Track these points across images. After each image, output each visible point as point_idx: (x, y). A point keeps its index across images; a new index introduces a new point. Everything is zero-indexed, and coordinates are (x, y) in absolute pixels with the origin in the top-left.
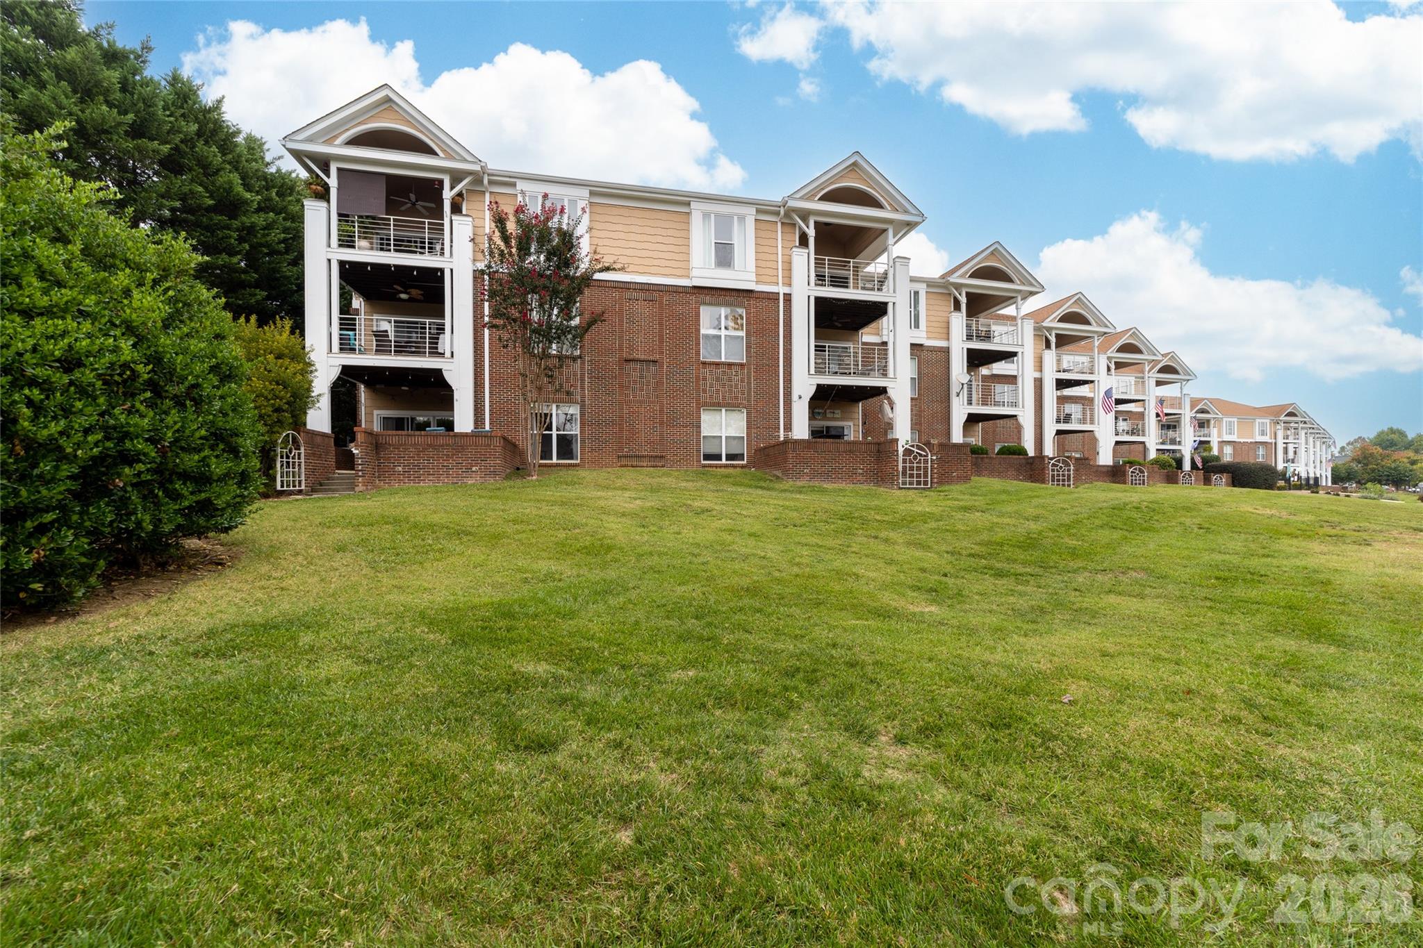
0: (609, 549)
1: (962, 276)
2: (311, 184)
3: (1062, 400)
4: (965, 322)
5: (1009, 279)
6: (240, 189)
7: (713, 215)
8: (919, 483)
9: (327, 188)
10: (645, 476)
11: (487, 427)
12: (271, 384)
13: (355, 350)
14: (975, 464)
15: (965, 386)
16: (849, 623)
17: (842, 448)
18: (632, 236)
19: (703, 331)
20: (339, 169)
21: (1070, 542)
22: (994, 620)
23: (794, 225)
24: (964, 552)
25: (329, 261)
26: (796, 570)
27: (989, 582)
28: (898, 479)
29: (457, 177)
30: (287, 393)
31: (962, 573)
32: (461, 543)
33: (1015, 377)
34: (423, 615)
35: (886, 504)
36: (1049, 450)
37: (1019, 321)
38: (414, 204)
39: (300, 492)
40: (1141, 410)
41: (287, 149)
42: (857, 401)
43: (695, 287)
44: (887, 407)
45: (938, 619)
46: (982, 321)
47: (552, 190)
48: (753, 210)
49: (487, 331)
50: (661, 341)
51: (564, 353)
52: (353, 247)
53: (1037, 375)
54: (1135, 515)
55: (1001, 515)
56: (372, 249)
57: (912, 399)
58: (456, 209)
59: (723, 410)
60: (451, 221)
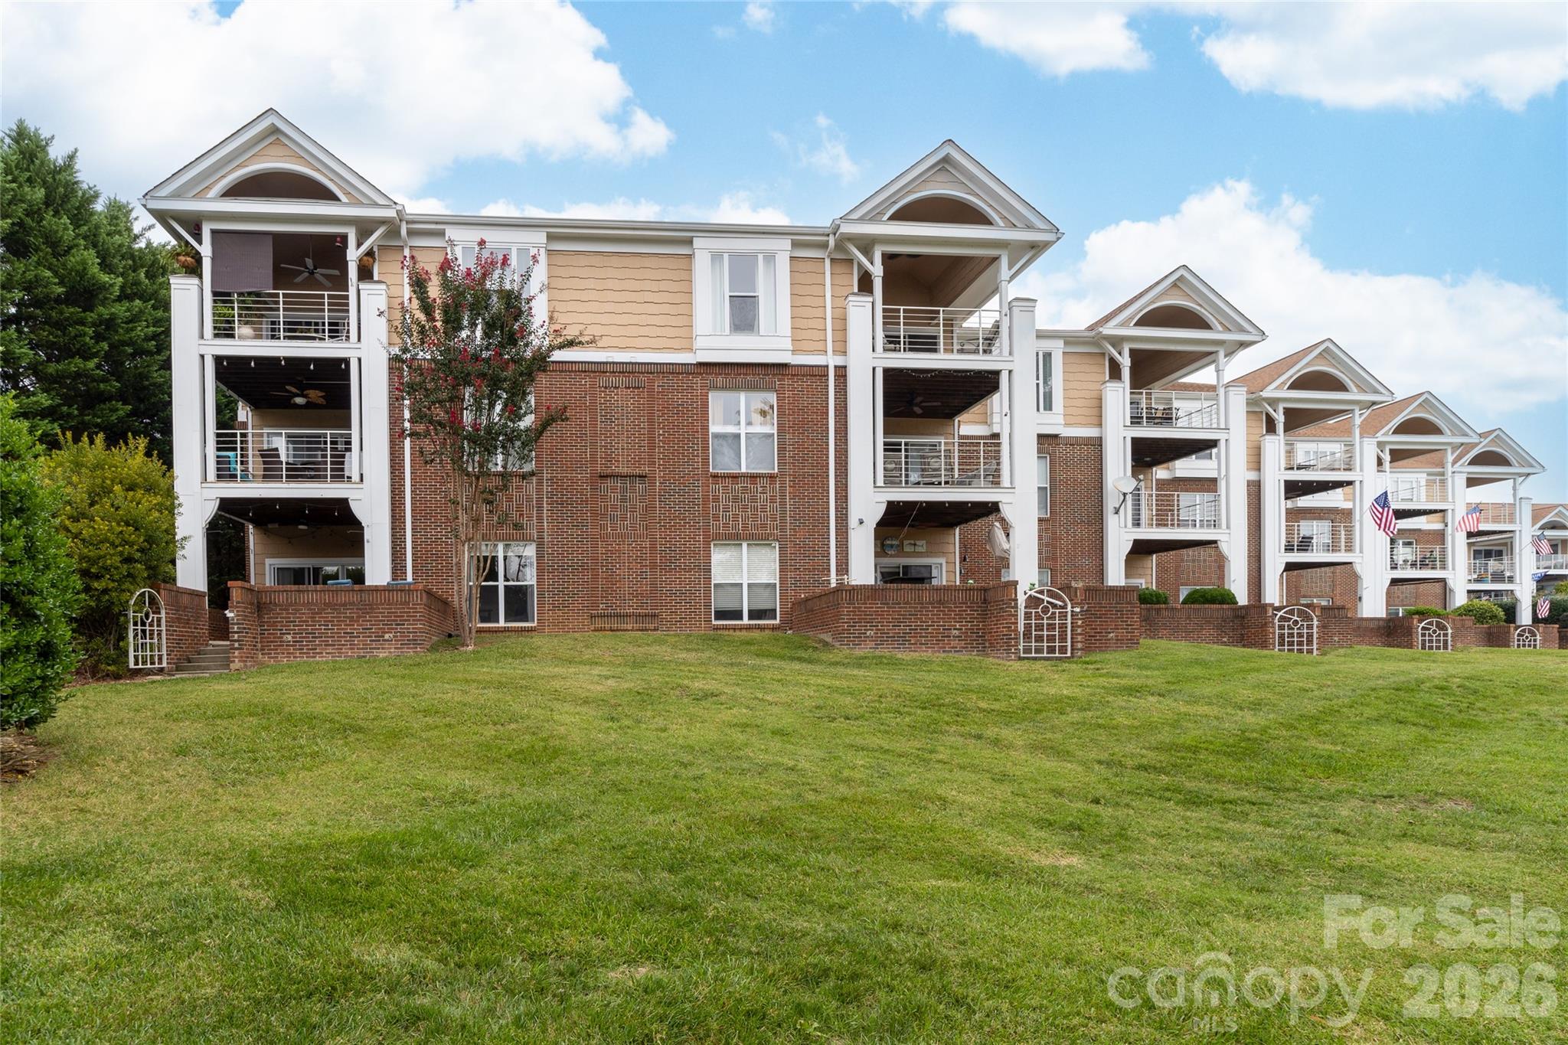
0: (556, 753)
1: (1123, 324)
2: (178, 254)
3: (1294, 515)
4: (1128, 396)
5: (1203, 324)
6: (95, 270)
7: (726, 256)
8: (1051, 650)
9: (198, 258)
10: (629, 644)
11: (410, 579)
12: (118, 524)
13: (235, 476)
14: (1146, 619)
15: (1129, 498)
16: (926, 884)
17: (926, 597)
18: (611, 296)
19: (714, 428)
20: (214, 232)
21: (1320, 746)
22: (1185, 885)
23: (851, 261)
24: (1129, 762)
25: (202, 356)
26: (843, 789)
27: (1174, 815)
28: (1017, 644)
29: (365, 228)
30: (139, 536)
31: (1127, 799)
32: (346, 744)
33: (1214, 481)
34: (253, 857)
35: (997, 683)
36: (1273, 594)
37: (1221, 391)
38: (312, 273)
39: (161, 670)
40: (1439, 526)
41: (149, 210)
42: (952, 525)
43: (700, 364)
44: (999, 533)
45: (1084, 879)
46: (1157, 395)
47: (488, 235)
48: (786, 244)
49: (407, 442)
50: (652, 446)
51: (510, 468)
52: (232, 336)
53: (1252, 476)
54: (1439, 700)
55: (1194, 700)
56: (259, 337)
57: (1040, 520)
58: (365, 274)
59: (745, 545)
60: (359, 291)
